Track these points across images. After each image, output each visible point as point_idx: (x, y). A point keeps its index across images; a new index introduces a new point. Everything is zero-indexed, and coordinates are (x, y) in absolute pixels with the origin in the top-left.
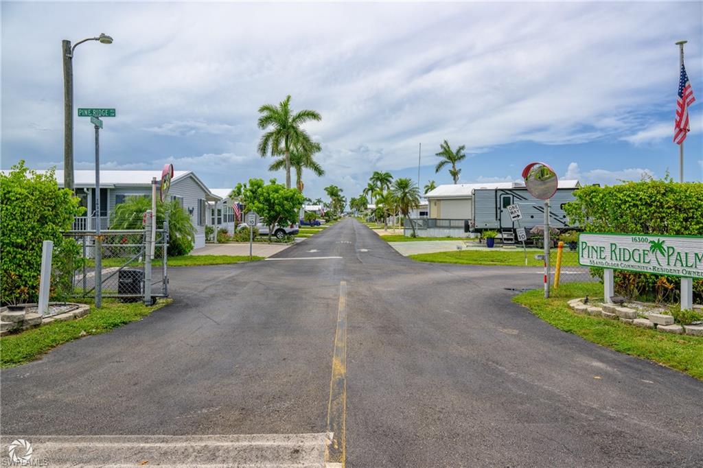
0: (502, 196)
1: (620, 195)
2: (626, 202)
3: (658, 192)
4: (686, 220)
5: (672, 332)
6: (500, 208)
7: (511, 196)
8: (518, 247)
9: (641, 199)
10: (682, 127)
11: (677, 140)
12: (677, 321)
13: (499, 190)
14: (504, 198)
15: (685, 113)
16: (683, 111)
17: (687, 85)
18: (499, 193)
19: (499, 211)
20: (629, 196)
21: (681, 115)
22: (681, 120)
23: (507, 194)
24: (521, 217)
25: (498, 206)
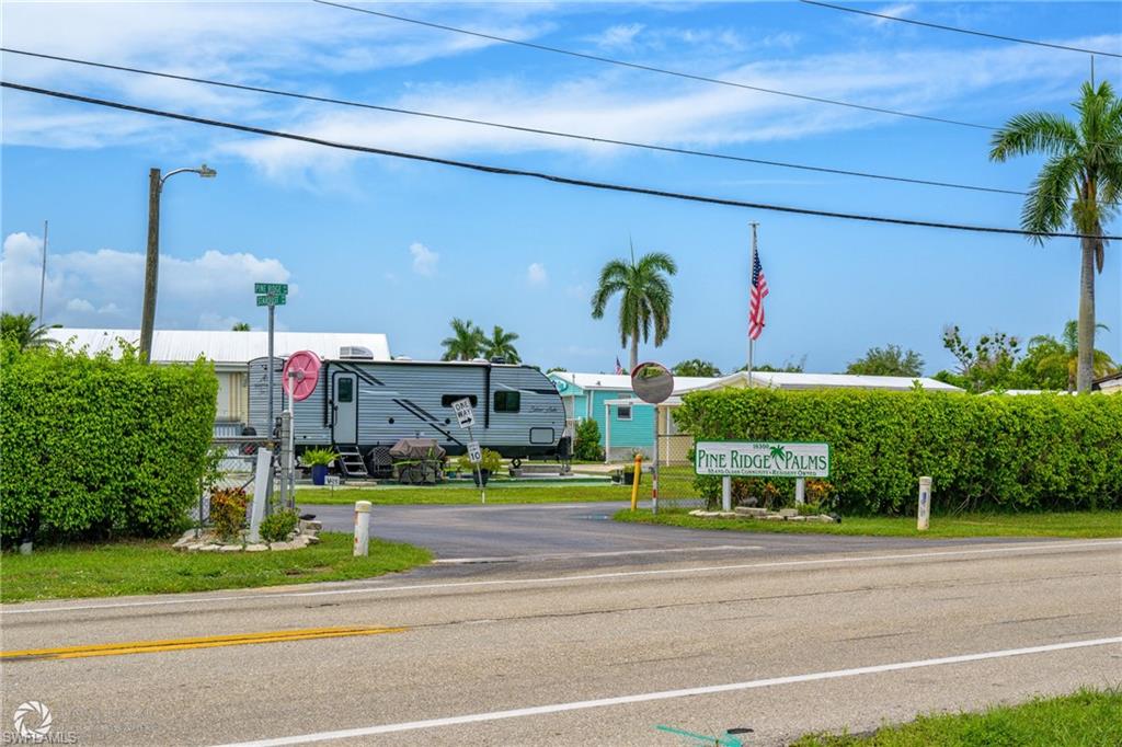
0: (337, 376)
1: (733, 402)
2: (738, 409)
3: (765, 400)
4: (784, 428)
5: (799, 520)
6: (332, 402)
7: (353, 376)
8: (378, 483)
9: (750, 407)
10: (758, 320)
11: (752, 335)
12: (800, 514)
13: (332, 362)
14: (340, 379)
15: (761, 306)
16: (759, 302)
17: (761, 274)
18: (333, 368)
19: (330, 407)
20: (741, 403)
21: (757, 308)
22: (757, 312)
23: (347, 371)
24: (473, 422)
25: (330, 397)
